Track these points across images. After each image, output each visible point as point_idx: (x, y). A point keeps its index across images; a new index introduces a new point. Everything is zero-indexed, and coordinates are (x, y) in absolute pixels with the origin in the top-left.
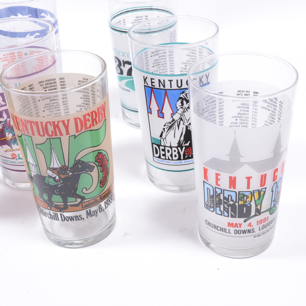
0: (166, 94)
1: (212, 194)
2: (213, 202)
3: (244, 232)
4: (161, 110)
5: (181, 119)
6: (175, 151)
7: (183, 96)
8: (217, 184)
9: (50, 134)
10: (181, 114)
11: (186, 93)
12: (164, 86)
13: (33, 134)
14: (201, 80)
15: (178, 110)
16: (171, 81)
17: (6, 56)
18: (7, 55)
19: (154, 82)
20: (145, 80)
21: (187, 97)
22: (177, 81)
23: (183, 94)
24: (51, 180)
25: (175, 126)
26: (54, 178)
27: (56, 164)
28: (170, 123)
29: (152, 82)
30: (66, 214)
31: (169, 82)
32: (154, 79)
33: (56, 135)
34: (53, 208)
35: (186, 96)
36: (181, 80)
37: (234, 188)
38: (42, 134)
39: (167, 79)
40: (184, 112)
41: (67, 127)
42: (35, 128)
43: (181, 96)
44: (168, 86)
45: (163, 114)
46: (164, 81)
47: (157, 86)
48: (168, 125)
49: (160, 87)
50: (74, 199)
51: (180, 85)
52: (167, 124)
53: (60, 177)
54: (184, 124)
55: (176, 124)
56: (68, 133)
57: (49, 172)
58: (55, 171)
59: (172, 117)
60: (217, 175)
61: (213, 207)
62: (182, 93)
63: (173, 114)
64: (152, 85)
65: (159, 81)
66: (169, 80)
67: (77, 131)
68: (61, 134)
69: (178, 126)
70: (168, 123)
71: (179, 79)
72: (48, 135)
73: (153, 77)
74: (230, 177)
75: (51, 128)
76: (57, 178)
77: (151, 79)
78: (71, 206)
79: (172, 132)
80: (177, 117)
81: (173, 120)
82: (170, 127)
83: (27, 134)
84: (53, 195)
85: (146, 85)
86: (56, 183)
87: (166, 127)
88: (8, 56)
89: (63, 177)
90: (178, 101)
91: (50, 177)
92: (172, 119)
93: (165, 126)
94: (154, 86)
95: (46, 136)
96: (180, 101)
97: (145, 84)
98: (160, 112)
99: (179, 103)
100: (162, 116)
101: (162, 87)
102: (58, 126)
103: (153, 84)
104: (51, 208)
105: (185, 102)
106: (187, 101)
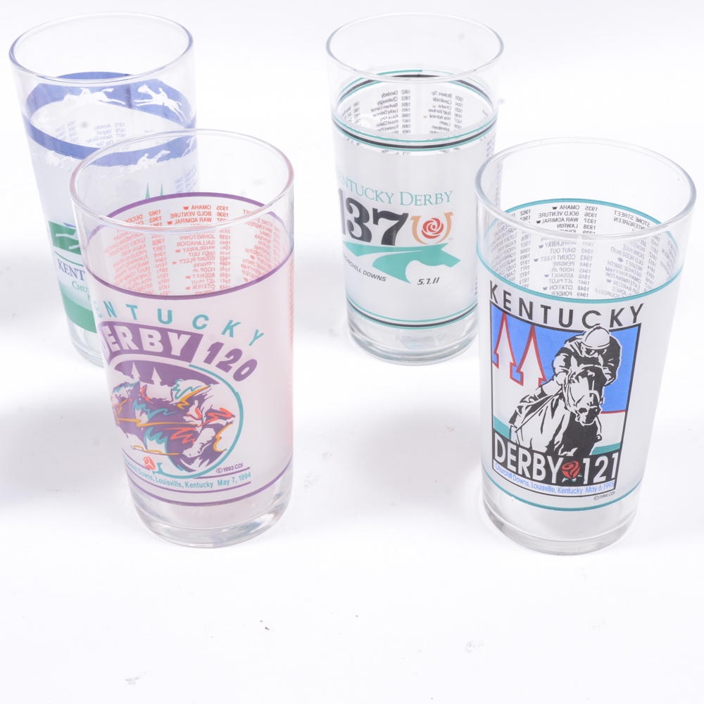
0: (532, 334)
4: (518, 364)
5: (561, 396)
6: (539, 462)
7: (571, 346)
10: (562, 385)
11: (579, 341)
12: (530, 316)
14: (614, 318)
15: (557, 375)
16: (546, 308)
17: (190, 210)
18: (193, 208)
19: (509, 302)
20: (492, 291)
21: (581, 352)
22: (561, 311)
23: (573, 343)
25: (544, 408)
28: (535, 398)
29: (506, 300)
31: (543, 309)
32: (510, 294)
35: (579, 348)
36: (571, 312)
39: (538, 302)
40: (569, 382)
43: (568, 345)
44: (538, 318)
45: (522, 374)
46: (531, 304)
47: (515, 309)
48: (530, 402)
49: (521, 314)
51: (566, 321)
52: (527, 399)
54: (566, 408)
55: (549, 404)
59: (541, 386)
62: (571, 340)
63: (543, 382)
64: (505, 307)
65: (521, 302)
66: (542, 306)
69: (553, 410)
70: (531, 397)
71: (567, 307)
73: (508, 288)
77: (505, 293)
79: (536, 419)
80: (551, 389)
81: (543, 394)
82: (534, 408)
85: (493, 301)
87: (525, 405)
88: (193, 210)
90: (558, 355)
92: (539, 392)
93: (522, 401)
94: (509, 309)
96: (562, 356)
97: (491, 298)
98: (515, 369)
99: (559, 361)
100: (519, 379)
101: (525, 317)
103: (508, 304)
105: (573, 361)
106: (580, 361)
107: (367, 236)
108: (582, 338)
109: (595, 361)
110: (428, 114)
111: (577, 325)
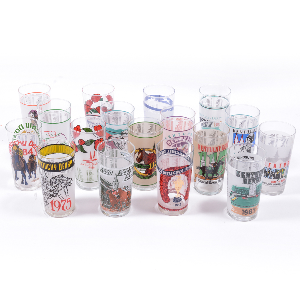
0: (242, 136)
1: (266, 171)
2: (267, 174)
3: (277, 184)
4: (239, 142)
5: (247, 146)
8: (269, 167)
9: (214, 151)
12: (242, 133)
13: (208, 151)
14: (254, 130)
15: (246, 142)
16: (245, 131)
20: (234, 131)
24: (210, 168)
26: (211, 167)
27: (213, 162)
29: (237, 132)
30: (212, 181)
33: (216, 151)
34: (207, 179)
37: (275, 168)
38: (211, 151)
39: (243, 130)
40: (248, 143)
41: (220, 149)
42: (209, 149)
43: (248, 136)
44: (243, 133)
47: (239, 133)
50: (216, 175)
51: (248, 132)
53: (213, 167)
55: (245, 148)
56: (220, 151)
57: (210, 165)
58: (212, 165)
60: (269, 163)
61: (266, 176)
65: (240, 131)
67: (222, 150)
68: (218, 151)
71: (248, 130)
72: (213, 151)
73: (237, 129)
74: (274, 164)
75: (215, 149)
76: (212, 167)
78: (215, 178)
79: (243, 151)
81: (244, 146)
82: (242, 149)
83: (205, 151)
84: (209, 174)
85: (234, 132)
86: (211, 169)
89: (214, 166)
91: (210, 167)
95: (213, 152)
96: (247, 138)
99: (247, 139)
101: (241, 133)
102: (217, 148)
104: (206, 179)
105: (249, 139)
106: (250, 138)
107: (206, 126)
108: (250, 135)
109: (251, 138)
110: (216, 103)
111: (249, 133)
